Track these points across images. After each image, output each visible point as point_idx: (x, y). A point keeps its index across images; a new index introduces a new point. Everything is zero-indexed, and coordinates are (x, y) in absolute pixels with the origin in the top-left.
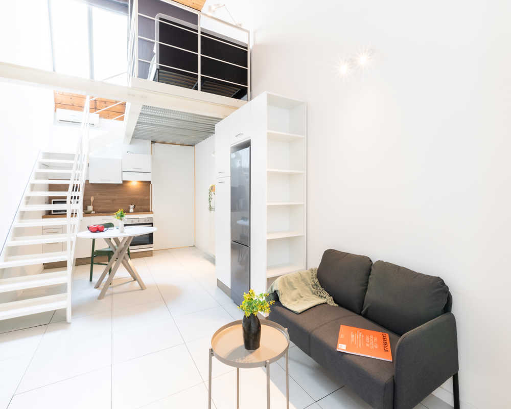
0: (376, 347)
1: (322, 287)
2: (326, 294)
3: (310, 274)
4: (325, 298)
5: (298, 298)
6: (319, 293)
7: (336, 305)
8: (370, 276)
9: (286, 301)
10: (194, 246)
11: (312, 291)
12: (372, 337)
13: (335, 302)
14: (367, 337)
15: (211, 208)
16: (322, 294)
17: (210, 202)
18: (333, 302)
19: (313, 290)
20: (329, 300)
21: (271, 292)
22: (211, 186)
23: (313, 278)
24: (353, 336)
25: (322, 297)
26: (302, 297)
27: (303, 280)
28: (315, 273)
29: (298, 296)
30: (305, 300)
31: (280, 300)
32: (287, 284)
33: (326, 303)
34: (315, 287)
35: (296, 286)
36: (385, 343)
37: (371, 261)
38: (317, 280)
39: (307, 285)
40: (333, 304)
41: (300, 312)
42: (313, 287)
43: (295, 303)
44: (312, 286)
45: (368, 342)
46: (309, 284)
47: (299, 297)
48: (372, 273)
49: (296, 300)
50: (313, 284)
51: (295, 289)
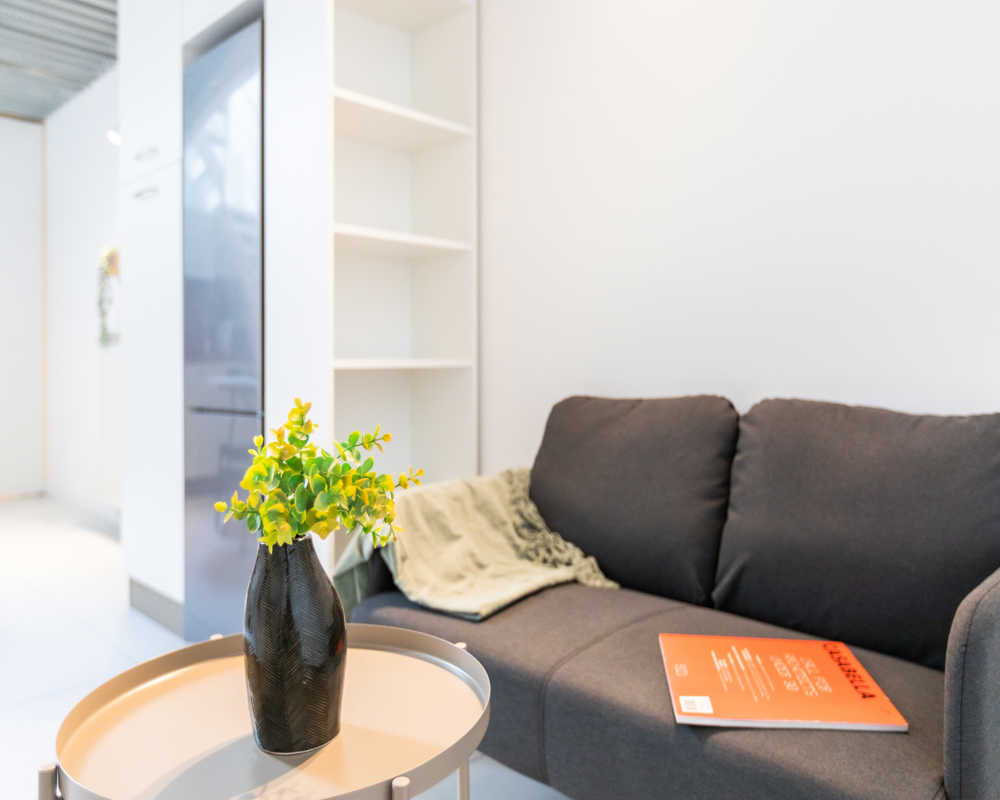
0: (827, 688)
1: (552, 528)
2: (572, 552)
3: (506, 487)
4: (569, 564)
5: (467, 569)
6: (543, 553)
7: (611, 584)
8: (738, 458)
9: (420, 582)
10: (42, 495)
11: (516, 547)
12: (790, 658)
13: (609, 574)
14: (777, 663)
15: (106, 338)
16: (556, 553)
17: (103, 314)
18: (601, 576)
19: (519, 541)
20: (584, 568)
21: (357, 559)
22: (105, 252)
23: (515, 502)
24: (720, 664)
25: (555, 563)
26: (481, 566)
27: (483, 507)
28: (522, 486)
29: (469, 562)
30: (495, 576)
31: (399, 581)
32: (420, 520)
33: (575, 581)
34: (525, 532)
35: (455, 526)
36: (850, 673)
37: (731, 406)
38: (530, 509)
39: (497, 524)
40: (599, 581)
41: (484, 612)
42: (520, 535)
43: (460, 585)
44: (517, 529)
45: (788, 674)
46: (504, 523)
47: (474, 568)
48: (741, 442)
49: (460, 577)
50: (519, 521)
51: (454, 538)
